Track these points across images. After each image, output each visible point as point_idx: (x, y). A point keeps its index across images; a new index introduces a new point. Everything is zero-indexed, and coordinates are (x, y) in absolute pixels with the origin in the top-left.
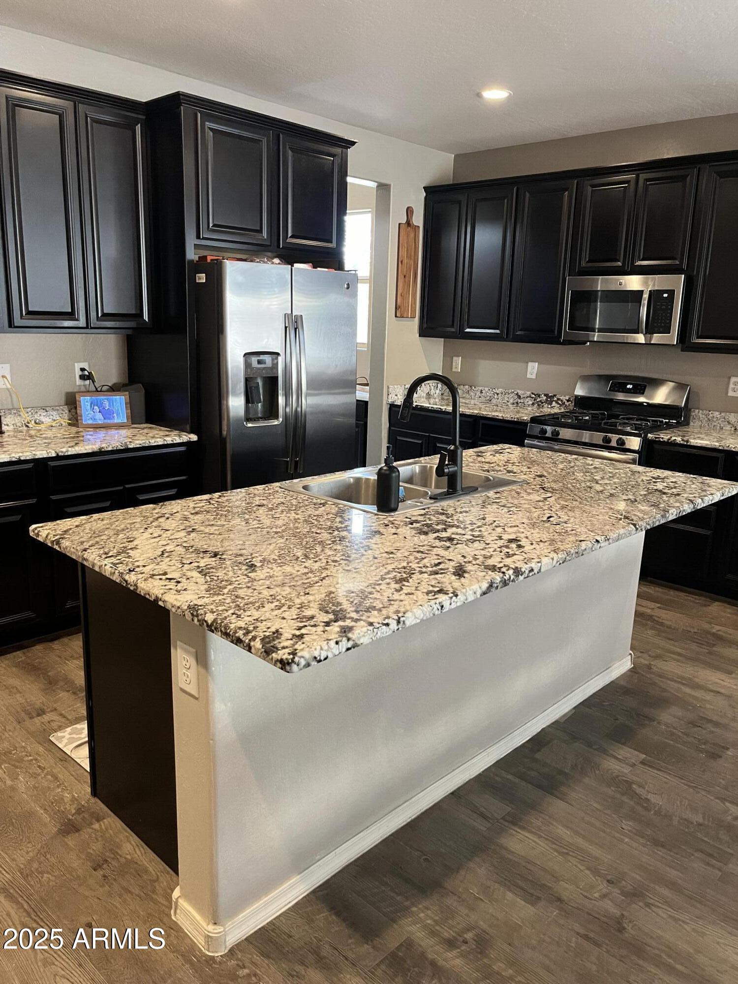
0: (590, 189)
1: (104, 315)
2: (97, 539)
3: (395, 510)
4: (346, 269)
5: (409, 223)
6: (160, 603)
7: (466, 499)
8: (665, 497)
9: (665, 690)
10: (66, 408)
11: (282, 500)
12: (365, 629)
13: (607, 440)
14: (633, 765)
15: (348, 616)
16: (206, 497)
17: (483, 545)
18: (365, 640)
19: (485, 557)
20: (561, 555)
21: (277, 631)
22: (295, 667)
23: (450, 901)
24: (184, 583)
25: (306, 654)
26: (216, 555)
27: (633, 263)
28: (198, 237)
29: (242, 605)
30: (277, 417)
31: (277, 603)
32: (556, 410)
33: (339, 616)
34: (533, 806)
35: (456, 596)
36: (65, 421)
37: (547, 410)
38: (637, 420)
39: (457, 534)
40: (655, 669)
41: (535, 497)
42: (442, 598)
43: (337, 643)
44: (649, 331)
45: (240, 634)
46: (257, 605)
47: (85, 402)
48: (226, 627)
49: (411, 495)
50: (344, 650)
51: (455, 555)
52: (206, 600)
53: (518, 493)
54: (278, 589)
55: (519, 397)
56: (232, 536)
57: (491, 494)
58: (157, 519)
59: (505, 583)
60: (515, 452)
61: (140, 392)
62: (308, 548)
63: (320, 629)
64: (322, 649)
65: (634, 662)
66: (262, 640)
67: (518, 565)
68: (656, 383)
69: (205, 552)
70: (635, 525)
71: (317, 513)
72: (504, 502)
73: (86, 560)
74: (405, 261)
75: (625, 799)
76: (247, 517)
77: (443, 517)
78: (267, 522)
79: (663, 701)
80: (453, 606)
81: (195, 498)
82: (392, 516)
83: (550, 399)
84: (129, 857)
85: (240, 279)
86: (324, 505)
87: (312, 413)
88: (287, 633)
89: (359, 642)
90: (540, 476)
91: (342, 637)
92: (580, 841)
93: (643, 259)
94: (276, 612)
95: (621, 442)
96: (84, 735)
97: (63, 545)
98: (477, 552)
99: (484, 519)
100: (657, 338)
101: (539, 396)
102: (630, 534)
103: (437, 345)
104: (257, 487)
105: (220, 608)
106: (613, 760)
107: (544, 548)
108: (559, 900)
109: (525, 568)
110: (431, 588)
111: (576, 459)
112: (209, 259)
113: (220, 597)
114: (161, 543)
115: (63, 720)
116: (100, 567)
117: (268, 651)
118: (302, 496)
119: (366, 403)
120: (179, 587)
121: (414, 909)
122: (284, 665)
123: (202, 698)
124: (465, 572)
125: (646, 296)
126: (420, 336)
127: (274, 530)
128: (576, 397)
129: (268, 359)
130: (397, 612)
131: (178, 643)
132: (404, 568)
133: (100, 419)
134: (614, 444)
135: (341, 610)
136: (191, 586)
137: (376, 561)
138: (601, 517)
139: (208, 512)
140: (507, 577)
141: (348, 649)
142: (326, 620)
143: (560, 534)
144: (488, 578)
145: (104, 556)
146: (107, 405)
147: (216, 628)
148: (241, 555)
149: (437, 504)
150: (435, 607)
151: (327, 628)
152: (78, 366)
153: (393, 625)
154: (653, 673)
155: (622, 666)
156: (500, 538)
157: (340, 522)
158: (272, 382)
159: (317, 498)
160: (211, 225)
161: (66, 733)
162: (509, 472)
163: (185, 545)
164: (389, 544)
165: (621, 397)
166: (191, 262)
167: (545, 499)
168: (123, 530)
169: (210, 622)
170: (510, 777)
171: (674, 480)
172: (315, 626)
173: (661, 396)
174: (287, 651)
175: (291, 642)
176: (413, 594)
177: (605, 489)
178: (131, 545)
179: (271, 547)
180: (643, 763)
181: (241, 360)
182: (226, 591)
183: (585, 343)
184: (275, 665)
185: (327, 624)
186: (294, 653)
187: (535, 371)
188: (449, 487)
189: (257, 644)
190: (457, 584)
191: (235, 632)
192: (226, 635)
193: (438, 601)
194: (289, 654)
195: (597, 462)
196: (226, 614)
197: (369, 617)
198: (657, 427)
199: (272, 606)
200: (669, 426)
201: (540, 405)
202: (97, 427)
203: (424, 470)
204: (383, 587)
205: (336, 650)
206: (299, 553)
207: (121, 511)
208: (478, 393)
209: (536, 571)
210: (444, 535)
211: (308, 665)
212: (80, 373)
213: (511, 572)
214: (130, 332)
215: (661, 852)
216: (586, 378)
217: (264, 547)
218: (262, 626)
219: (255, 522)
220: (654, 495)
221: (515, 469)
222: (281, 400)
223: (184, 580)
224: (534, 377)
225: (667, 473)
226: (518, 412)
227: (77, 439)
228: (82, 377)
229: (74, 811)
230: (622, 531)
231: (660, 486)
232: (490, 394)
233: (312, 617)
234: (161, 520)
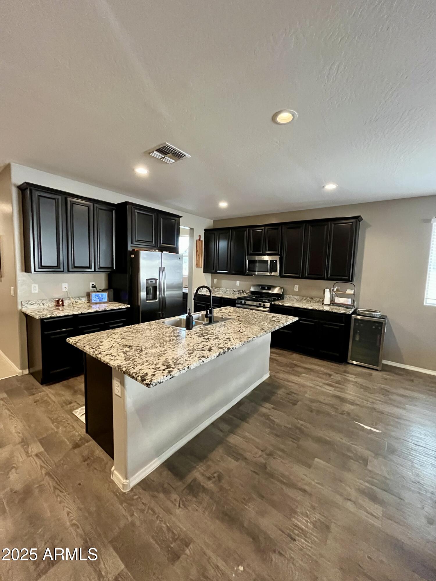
0: (252, 231)
1: (100, 267)
2: (90, 343)
3: (191, 329)
4: (179, 253)
5: (199, 240)
6: (108, 365)
7: (214, 325)
8: (275, 322)
9: (279, 383)
10: (86, 297)
11: (155, 327)
12: (176, 371)
13: (260, 304)
14: (270, 409)
15: (171, 367)
16: (130, 326)
17: (218, 340)
18: (176, 375)
19: (219, 344)
20: (243, 343)
21: (147, 373)
22: (151, 386)
23: (210, 463)
24: (117, 357)
25: (155, 381)
26: (130, 347)
27: (265, 252)
28: (132, 243)
29: (136, 364)
30: (156, 299)
31: (148, 363)
32: (245, 295)
33: (168, 367)
34: (237, 426)
35: (208, 358)
36: (86, 302)
37: (243, 295)
38: (269, 298)
39: (211, 337)
40: (276, 376)
41: (236, 323)
42: (203, 359)
43: (167, 376)
44: (271, 272)
45: (134, 375)
46: (141, 364)
47: (93, 295)
48: (129, 372)
49: (197, 324)
50: (169, 379)
51: (209, 344)
52: (124, 363)
53: (231, 322)
54: (149, 358)
55: (234, 291)
56: (136, 340)
57: (223, 323)
58: (112, 335)
59: (224, 353)
60: (231, 309)
61: (112, 292)
62: (161, 343)
63: (161, 372)
64: (161, 379)
65: (270, 374)
66: (141, 377)
67: (229, 346)
68: (274, 287)
69: (126, 346)
70: (266, 332)
71: (166, 331)
72: (226, 325)
73: (85, 350)
74: (199, 251)
75: (267, 421)
76: (142, 333)
77: (207, 331)
78: (149, 334)
79: (279, 387)
80: (207, 361)
81: (126, 327)
82: (190, 331)
83: (243, 292)
84: (97, 456)
85: (145, 256)
86: (168, 328)
87: (168, 297)
88: (150, 374)
89: (174, 376)
90: (238, 317)
91: (168, 374)
92: (253, 437)
93: (268, 251)
94: (147, 366)
95: (264, 305)
96: (84, 411)
97: (77, 345)
98: (216, 343)
99: (220, 331)
100: (273, 274)
101: (240, 291)
102: (264, 335)
103: (209, 276)
104: (147, 322)
105: (128, 366)
106: (264, 408)
107: (238, 341)
108: (246, 459)
109: (231, 347)
110: (200, 356)
111: (250, 311)
112: (136, 250)
113: (129, 362)
114: (111, 343)
115: (78, 405)
116: (89, 352)
117: (143, 380)
118: (162, 325)
119: (187, 293)
120: (115, 359)
121: (197, 467)
122: (148, 385)
123: (122, 397)
124: (212, 349)
125: (269, 262)
126: (204, 273)
127: (151, 337)
128: (251, 291)
129: (154, 281)
130: (188, 364)
131: (115, 378)
132: (192, 349)
133: (98, 301)
134: (262, 305)
135: (169, 365)
136: (120, 358)
137: (183, 347)
138: (256, 329)
139: (129, 332)
140: (225, 351)
141: (170, 378)
142: (164, 368)
143: (243, 335)
144: (219, 352)
145: (91, 348)
146: (100, 296)
147: (126, 373)
148: (138, 346)
149: (206, 327)
150: (201, 362)
151: (164, 371)
152: (91, 284)
153: (186, 369)
154: (276, 378)
155: (266, 376)
156: (224, 337)
157: (173, 334)
158: (155, 288)
159: (166, 326)
160: (136, 240)
161: (79, 410)
162: (229, 315)
163: (120, 343)
164: (188, 341)
165: (264, 291)
166: (129, 251)
167: (239, 324)
168: (99, 339)
169: (124, 371)
170: (231, 416)
171: (278, 317)
172: (160, 371)
173: (276, 291)
174: (149, 380)
175: (151, 377)
176: (194, 358)
177: (258, 320)
178: (101, 344)
179: (149, 343)
180: (273, 408)
181: (145, 282)
182: (131, 359)
183: (252, 275)
184: (145, 385)
185: (164, 370)
186: (151, 381)
187: (239, 283)
188: (209, 321)
189: (139, 378)
190: (209, 354)
191: (132, 374)
192: (129, 375)
193: (202, 360)
194: (150, 381)
195: (256, 312)
196: (130, 368)
197: (178, 367)
198: (274, 300)
199: (146, 364)
200: (278, 300)
201: (241, 294)
202: (97, 303)
203: (202, 315)
204: (184, 356)
205: (166, 379)
206: (158, 345)
207: (100, 332)
208: (222, 290)
209: (234, 348)
210: (206, 337)
211: (156, 385)
212: (92, 286)
213: (226, 349)
214: (109, 273)
215: (279, 439)
216: (254, 286)
217: (147, 343)
218: (142, 372)
219: (145, 335)
220: (272, 321)
221: (231, 314)
222: (158, 293)
223: (117, 356)
224: (238, 285)
225: (277, 315)
226: (234, 296)
227: (89, 307)
228: (93, 287)
229: (78, 439)
230: (262, 334)
231: (274, 319)
232: (226, 290)
233: (159, 368)
234: (113, 335)
